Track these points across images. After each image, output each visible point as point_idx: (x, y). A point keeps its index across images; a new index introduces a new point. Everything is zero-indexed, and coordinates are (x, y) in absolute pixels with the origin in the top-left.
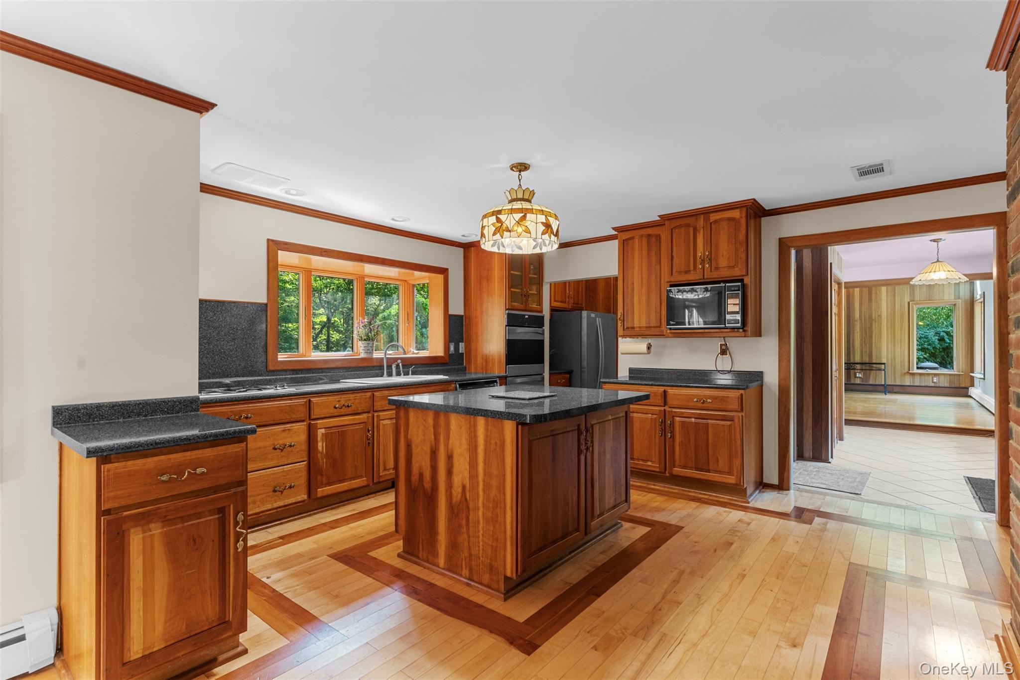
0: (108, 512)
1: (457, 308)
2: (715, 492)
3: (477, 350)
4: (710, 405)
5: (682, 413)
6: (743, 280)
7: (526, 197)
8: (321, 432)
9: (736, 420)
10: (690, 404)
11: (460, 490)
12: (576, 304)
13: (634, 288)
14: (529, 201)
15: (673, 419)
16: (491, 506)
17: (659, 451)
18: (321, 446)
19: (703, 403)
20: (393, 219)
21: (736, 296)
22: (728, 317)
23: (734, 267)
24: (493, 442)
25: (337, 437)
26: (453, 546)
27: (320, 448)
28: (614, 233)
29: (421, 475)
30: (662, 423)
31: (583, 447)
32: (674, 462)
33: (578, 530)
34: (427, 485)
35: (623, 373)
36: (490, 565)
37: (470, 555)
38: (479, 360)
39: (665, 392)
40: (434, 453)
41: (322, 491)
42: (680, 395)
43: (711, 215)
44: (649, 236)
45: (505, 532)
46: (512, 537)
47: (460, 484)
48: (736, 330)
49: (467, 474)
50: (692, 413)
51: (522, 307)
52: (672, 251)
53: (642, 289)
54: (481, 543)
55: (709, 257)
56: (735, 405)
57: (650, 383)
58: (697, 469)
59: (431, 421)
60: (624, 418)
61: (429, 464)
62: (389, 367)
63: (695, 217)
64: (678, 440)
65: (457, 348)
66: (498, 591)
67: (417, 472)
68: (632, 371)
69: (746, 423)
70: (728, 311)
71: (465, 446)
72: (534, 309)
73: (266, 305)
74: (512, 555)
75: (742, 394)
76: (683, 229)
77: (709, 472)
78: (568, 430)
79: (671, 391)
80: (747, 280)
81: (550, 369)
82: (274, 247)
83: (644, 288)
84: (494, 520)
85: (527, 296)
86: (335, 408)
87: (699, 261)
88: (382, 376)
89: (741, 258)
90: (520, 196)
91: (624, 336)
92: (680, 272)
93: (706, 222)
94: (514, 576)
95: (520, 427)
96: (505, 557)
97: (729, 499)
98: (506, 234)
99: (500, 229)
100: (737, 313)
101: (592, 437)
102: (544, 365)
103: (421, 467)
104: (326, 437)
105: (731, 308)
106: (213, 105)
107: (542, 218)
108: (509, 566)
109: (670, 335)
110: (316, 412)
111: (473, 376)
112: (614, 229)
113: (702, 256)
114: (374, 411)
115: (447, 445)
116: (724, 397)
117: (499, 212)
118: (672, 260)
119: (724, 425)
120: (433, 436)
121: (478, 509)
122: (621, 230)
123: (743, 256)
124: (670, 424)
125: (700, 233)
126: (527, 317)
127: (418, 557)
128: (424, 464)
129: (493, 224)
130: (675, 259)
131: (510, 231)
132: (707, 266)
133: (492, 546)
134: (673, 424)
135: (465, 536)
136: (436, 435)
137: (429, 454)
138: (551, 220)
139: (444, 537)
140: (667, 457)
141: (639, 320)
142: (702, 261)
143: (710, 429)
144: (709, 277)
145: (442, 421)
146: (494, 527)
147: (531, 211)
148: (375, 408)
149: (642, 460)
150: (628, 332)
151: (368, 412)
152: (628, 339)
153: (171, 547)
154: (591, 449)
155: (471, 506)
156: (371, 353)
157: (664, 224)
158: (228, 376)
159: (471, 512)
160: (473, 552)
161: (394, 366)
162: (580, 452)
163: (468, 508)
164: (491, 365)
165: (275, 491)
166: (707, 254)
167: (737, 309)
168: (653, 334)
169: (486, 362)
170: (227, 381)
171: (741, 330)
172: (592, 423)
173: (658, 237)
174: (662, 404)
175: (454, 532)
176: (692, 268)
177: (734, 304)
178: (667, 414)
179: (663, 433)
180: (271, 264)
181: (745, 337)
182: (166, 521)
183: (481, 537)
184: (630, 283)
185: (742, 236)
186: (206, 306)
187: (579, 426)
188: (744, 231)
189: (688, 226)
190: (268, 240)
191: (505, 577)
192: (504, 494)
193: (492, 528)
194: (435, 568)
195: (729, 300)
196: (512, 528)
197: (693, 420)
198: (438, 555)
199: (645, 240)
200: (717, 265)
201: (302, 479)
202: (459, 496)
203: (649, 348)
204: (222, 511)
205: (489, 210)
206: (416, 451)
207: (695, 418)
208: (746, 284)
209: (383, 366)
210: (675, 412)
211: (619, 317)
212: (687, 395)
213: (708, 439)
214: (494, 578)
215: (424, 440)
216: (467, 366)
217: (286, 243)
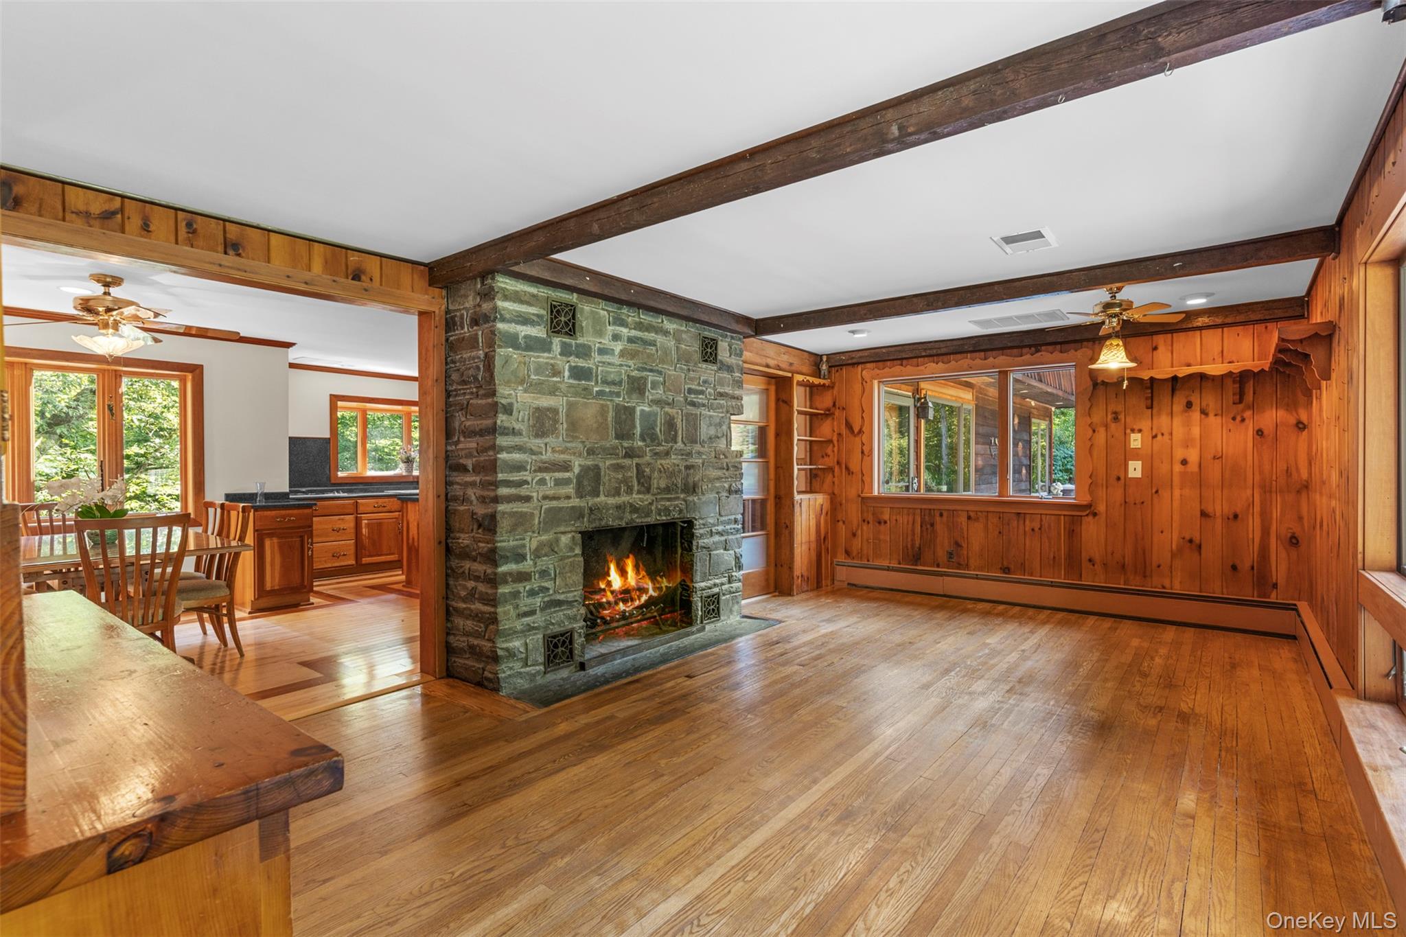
0: (257, 530)
8: (365, 522)
18: (364, 531)
25: (377, 527)
27: (364, 533)
29: (413, 539)
41: (365, 560)
73: (329, 439)
82: (334, 399)
86: (376, 507)
104: (368, 525)
106: (294, 344)
110: (361, 509)
128: (414, 532)
151: (400, 512)
153: (281, 547)
158: (304, 487)
165: (333, 556)
170: (304, 490)
180: (332, 411)
182: (279, 537)
186: (293, 441)
190: (331, 395)
201: (352, 551)
204: (302, 537)
217: (343, 396)
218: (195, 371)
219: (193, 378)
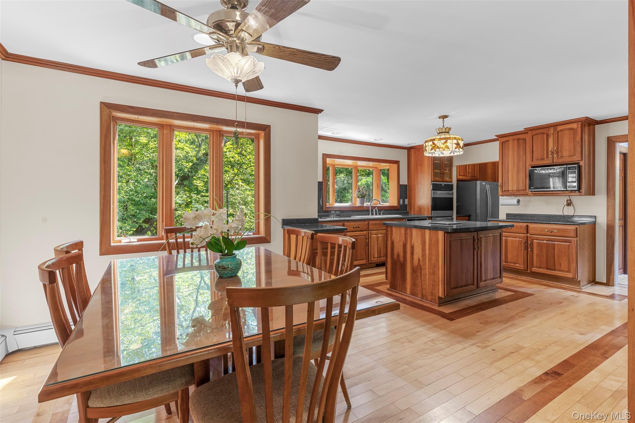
1: (404, 181)
2: (559, 282)
3: (415, 203)
4: (556, 234)
5: (538, 238)
6: (579, 163)
7: (447, 131)
9: (573, 242)
10: (543, 233)
11: (417, 261)
12: (473, 177)
13: (508, 168)
14: (448, 132)
15: (532, 241)
16: (432, 267)
17: (524, 258)
19: (552, 232)
20: (375, 140)
21: (574, 173)
22: (568, 184)
23: (573, 156)
24: (433, 240)
26: (414, 284)
28: (496, 138)
30: (525, 243)
31: (476, 247)
32: (533, 264)
33: (473, 284)
34: (401, 259)
35: (502, 216)
36: (432, 292)
37: (422, 288)
38: (416, 209)
39: (527, 226)
40: (405, 246)
42: (537, 228)
43: (558, 127)
44: (519, 139)
45: (439, 278)
46: (442, 280)
47: (417, 258)
48: (573, 192)
49: (420, 254)
50: (544, 238)
51: (440, 180)
52: (533, 148)
53: (514, 169)
54: (427, 283)
55: (557, 151)
56: (573, 234)
57: (518, 221)
58: (547, 269)
59: (403, 232)
60: (499, 236)
61: (402, 250)
62: (372, 210)
63: (548, 129)
64: (535, 252)
65: (404, 202)
66: (435, 303)
67: (397, 254)
68: (508, 215)
69: (580, 244)
70: (569, 181)
71: (420, 242)
72: (448, 181)
73: (322, 182)
74: (442, 288)
75: (577, 228)
76: (539, 136)
77: (555, 271)
78: (468, 238)
79: (531, 225)
80: (582, 163)
81: (457, 214)
82: (325, 157)
83: (515, 168)
84: (434, 273)
85: (443, 174)
86: (354, 227)
87: (550, 153)
88: (369, 215)
89: (577, 151)
90: (444, 131)
91: (502, 195)
92: (538, 160)
93: (555, 131)
94: (443, 297)
95: (446, 234)
96: (439, 288)
97: (569, 287)
98: (437, 150)
99: (435, 147)
100: (575, 182)
101: (481, 243)
102: (453, 212)
103: (398, 252)
105: (570, 179)
106: (322, 111)
107: (455, 141)
108: (440, 292)
109: (531, 195)
111: (412, 216)
112: (496, 136)
113: (552, 150)
114: (369, 230)
115: (411, 242)
116: (565, 229)
117: (434, 140)
118: (533, 153)
119: (565, 245)
120: (404, 239)
121: (426, 269)
122: (500, 137)
123: (579, 150)
124: (531, 244)
125: (550, 137)
126: (443, 185)
127: (397, 290)
128: (400, 250)
129: (431, 145)
130: (534, 152)
131: (439, 148)
132: (555, 156)
133: (433, 284)
134: (532, 244)
135: (420, 280)
136: (406, 238)
137: (402, 246)
138: (460, 141)
139: (409, 281)
140: (528, 262)
141: (512, 186)
142: (552, 153)
143: (556, 247)
144: (556, 162)
145: (408, 231)
146: (434, 276)
147: (449, 138)
148: (369, 229)
149: (513, 263)
150: (505, 193)
151: (367, 231)
152: (505, 197)
154: (480, 248)
155: (422, 267)
156: (363, 204)
157: (528, 133)
159: (423, 270)
160: (423, 287)
161: (374, 210)
162: (474, 249)
163: (421, 268)
164: (423, 211)
166: (555, 149)
167: (574, 180)
168: (521, 194)
169: (420, 209)
171: (577, 192)
172: (481, 236)
173: (525, 140)
174: (526, 233)
175: (414, 279)
176: (545, 157)
177: (572, 177)
178: (528, 238)
179: (526, 248)
180: (324, 164)
181: (580, 195)
183: (427, 281)
184: (506, 166)
185: (578, 138)
187: (474, 237)
188: (580, 136)
189: (543, 133)
190: (323, 154)
191: (439, 297)
192: (438, 262)
193: (432, 277)
194: (406, 294)
195: (569, 175)
196: (442, 276)
197: (545, 242)
198: (406, 289)
199: (516, 142)
200: (562, 155)
202: (417, 263)
203: (518, 202)
205: (429, 138)
206: (396, 245)
207: (546, 241)
208: (581, 166)
209: (369, 210)
210: (534, 237)
211: (499, 185)
212: (541, 228)
213: (554, 253)
214: (434, 298)
215: (400, 240)
216: (409, 211)
217: (329, 155)
218: (266, 129)
219: (265, 134)
